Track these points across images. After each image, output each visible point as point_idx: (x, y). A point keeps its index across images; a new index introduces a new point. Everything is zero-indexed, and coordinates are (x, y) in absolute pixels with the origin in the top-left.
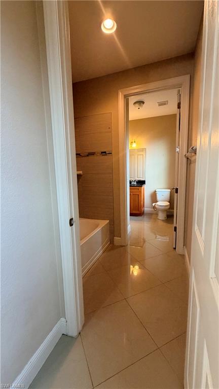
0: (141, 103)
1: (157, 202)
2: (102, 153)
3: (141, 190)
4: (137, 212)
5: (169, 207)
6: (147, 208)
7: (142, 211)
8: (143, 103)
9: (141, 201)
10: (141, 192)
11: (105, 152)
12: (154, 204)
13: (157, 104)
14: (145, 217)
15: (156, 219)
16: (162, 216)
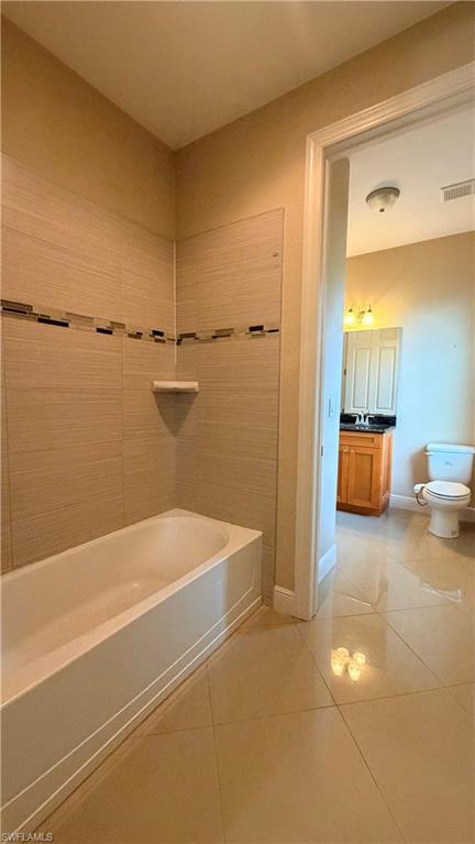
0: (388, 192)
1: (428, 480)
2: (252, 329)
3: (380, 443)
4: (366, 504)
5: (467, 501)
6: (397, 496)
7: (381, 504)
8: (396, 192)
9: (378, 475)
10: (379, 448)
11: (260, 328)
12: (418, 487)
13: (442, 193)
14: (390, 519)
15: (424, 531)
16: (441, 526)
